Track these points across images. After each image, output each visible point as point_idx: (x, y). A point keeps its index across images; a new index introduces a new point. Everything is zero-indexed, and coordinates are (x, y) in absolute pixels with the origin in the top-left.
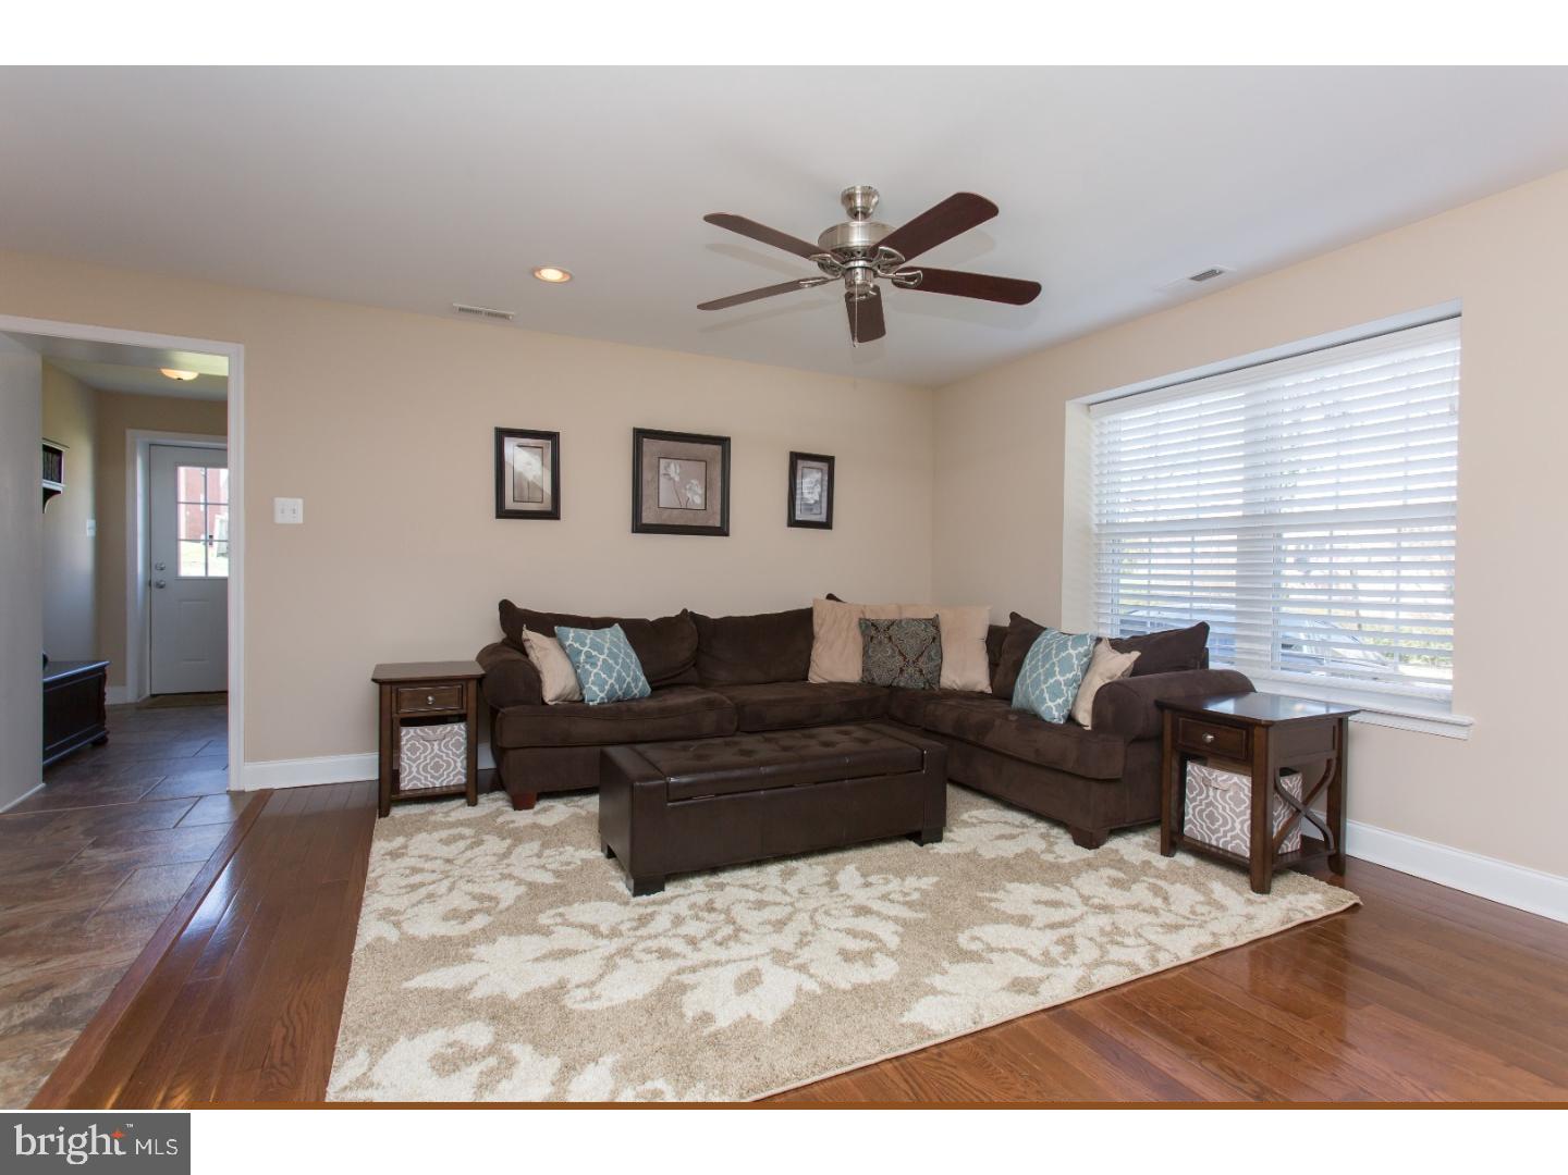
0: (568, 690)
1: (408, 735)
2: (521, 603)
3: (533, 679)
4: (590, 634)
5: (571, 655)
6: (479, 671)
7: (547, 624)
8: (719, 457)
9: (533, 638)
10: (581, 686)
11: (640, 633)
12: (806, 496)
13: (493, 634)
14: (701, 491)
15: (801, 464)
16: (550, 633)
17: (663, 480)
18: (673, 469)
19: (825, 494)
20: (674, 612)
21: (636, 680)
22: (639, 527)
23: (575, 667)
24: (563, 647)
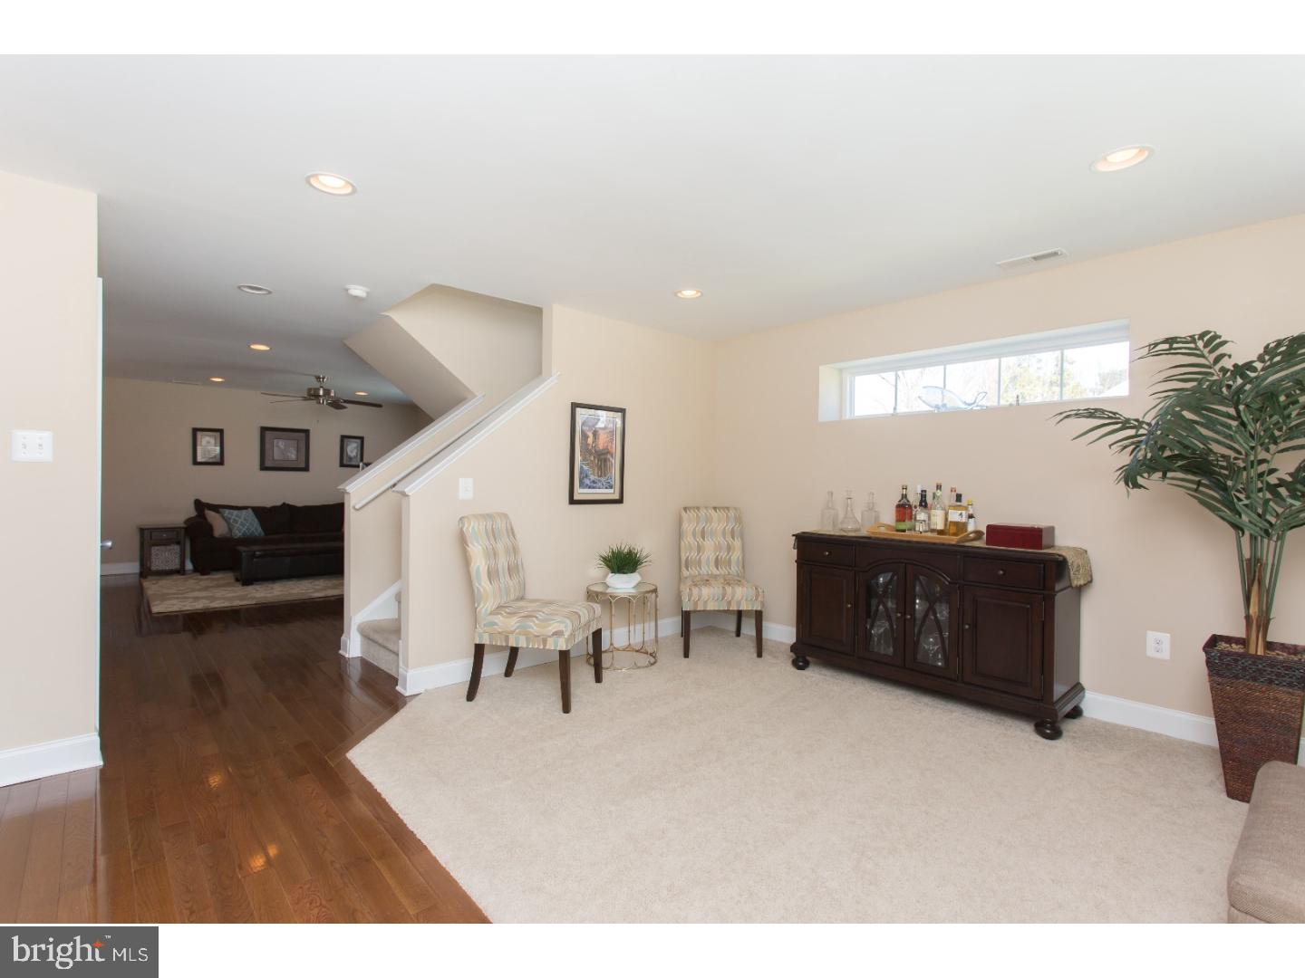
0: (224, 533)
1: (155, 550)
2: (204, 500)
3: (210, 528)
4: (235, 512)
5: (227, 520)
6: (183, 525)
7: (216, 508)
8: (304, 439)
9: (210, 515)
10: (230, 530)
11: (260, 512)
12: (349, 453)
13: (192, 513)
14: (295, 452)
15: (346, 440)
16: (218, 512)
17: (275, 449)
18: (281, 444)
19: (359, 453)
20: (279, 503)
21: (256, 529)
22: (263, 468)
23: (228, 523)
24: (223, 517)
